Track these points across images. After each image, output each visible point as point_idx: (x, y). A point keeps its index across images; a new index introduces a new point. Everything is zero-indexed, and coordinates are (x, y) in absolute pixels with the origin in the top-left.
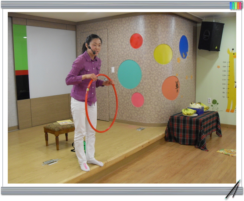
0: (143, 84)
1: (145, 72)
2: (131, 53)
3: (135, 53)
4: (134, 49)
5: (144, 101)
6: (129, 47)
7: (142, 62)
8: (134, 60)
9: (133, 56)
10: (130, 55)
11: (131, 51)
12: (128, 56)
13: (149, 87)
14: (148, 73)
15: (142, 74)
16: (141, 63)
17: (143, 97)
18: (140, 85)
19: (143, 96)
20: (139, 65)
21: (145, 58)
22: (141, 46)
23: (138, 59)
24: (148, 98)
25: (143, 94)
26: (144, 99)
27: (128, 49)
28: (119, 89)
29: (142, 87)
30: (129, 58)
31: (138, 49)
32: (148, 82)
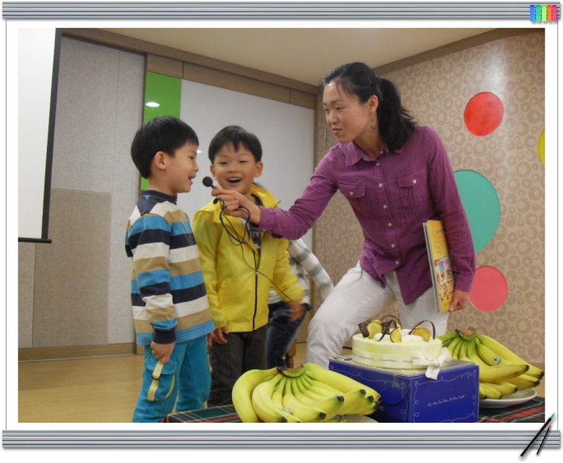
0: (505, 239)
1: (510, 201)
2: (469, 149)
3: (480, 148)
4: (478, 137)
5: (509, 292)
6: (462, 134)
7: (501, 172)
8: (475, 169)
9: (474, 157)
10: (464, 156)
11: (469, 144)
12: (460, 158)
13: (523, 247)
14: (522, 205)
15: (502, 210)
16: (497, 176)
17: (504, 280)
18: (497, 242)
19: (505, 275)
20: (493, 182)
21: (512, 161)
22: (499, 128)
23: (488, 167)
24: (522, 283)
25: (505, 270)
26: (509, 283)
27: (459, 139)
29: (501, 249)
30: (461, 166)
31: (488, 136)
32: (521, 233)
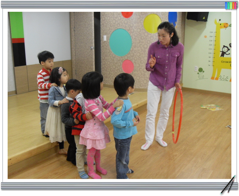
0: (133, 52)
1: (135, 40)
2: (122, 22)
3: (126, 22)
4: (125, 18)
5: (134, 68)
6: (120, 16)
7: (132, 31)
8: (124, 29)
9: (124, 25)
10: (121, 24)
11: (122, 20)
12: (120, 25)
13: (138, 54)
14: (138, 41)
15: (132, 42)
16: (131, 32)
17: (133, 64)
18: (131, 52)
19: (133, 63)
20: (130, 34)
21: (136, 27)
22: (132, 16)
23: (128, 28)
24: (138, 65)
25: (133, 61)
26: (134, 65)
27: (120, 18)
28: (111, 57)
29: (132, 55)
30: (120, 27)
31: (129, 18)
32: (138, 50)
